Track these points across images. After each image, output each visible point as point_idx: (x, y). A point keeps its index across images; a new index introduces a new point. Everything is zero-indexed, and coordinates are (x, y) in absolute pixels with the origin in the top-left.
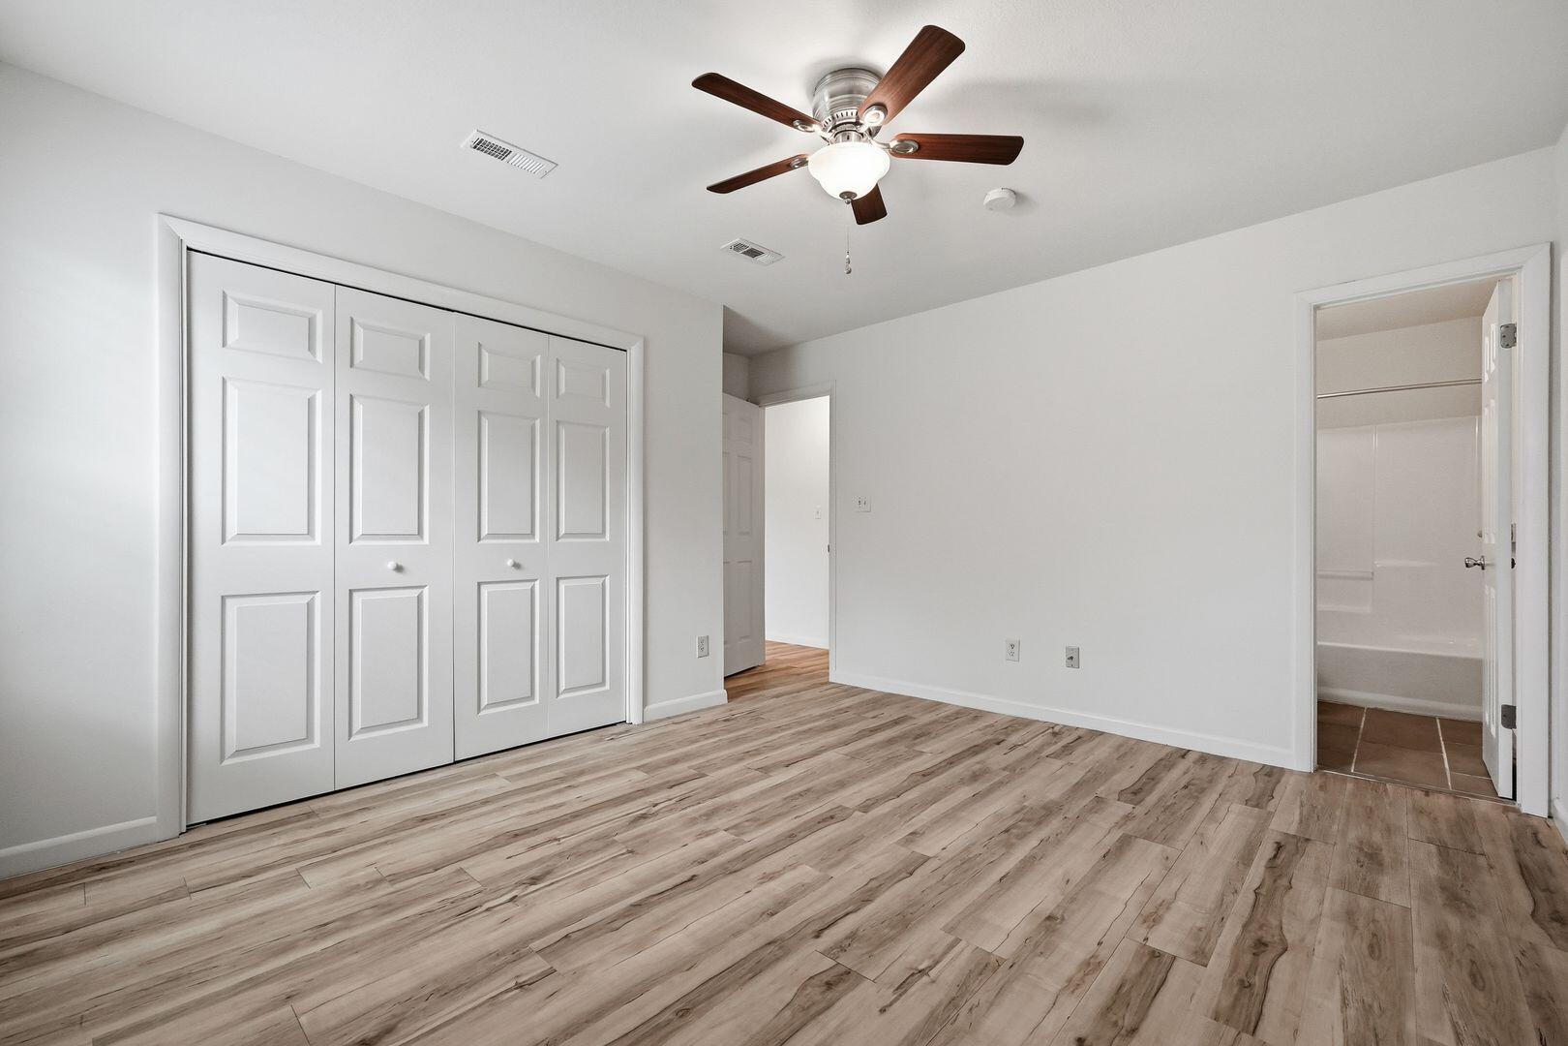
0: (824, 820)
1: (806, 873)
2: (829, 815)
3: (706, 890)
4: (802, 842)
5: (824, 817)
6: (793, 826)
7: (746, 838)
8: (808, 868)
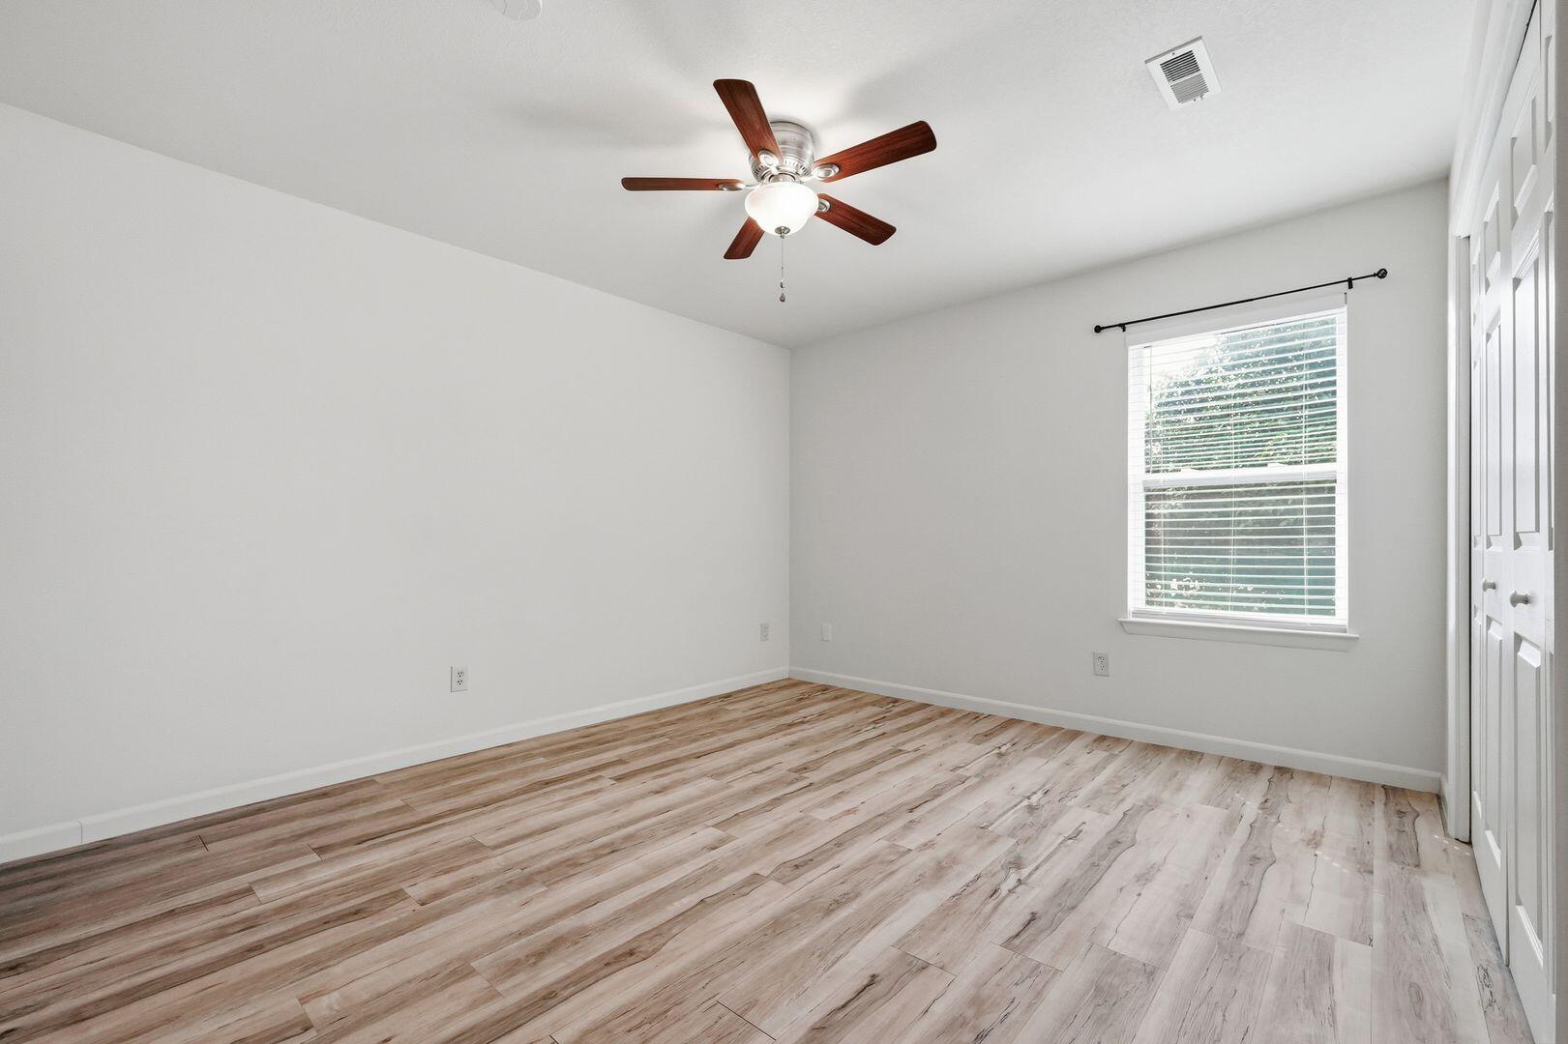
0: (806, 863)
1: (822, 815)
2: (802, 869)
3: (896, 803)
4: (828, 839)
5: (806, 867)
6: (838, 856)
7: (884, 843)
8: (820, 817)
